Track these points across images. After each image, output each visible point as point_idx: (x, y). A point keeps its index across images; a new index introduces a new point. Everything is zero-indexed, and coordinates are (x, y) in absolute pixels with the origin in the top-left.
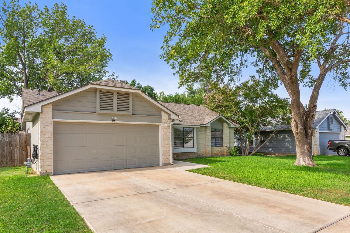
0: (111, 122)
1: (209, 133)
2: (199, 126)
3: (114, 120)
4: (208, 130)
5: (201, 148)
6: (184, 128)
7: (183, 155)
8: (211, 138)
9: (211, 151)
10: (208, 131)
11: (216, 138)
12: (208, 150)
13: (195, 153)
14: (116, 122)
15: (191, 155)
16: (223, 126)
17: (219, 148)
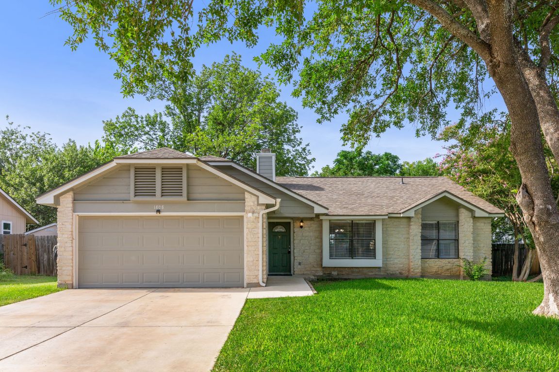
0: (154, 214)
1: (416, 230)
2: (387, 217)
3: (158, 211)
4: (412, 223)
5: (396, 261)
6: (354, 222)
7: (353, 272)
8: (420, 241)
9: (420, 268)
10: (412, 227)
11: (438, 240)
12: (412, 264)
13: (382, 269)
14: (162, 214)
15: (372, 272)
16: (458, 216)
17: (444, 261)
